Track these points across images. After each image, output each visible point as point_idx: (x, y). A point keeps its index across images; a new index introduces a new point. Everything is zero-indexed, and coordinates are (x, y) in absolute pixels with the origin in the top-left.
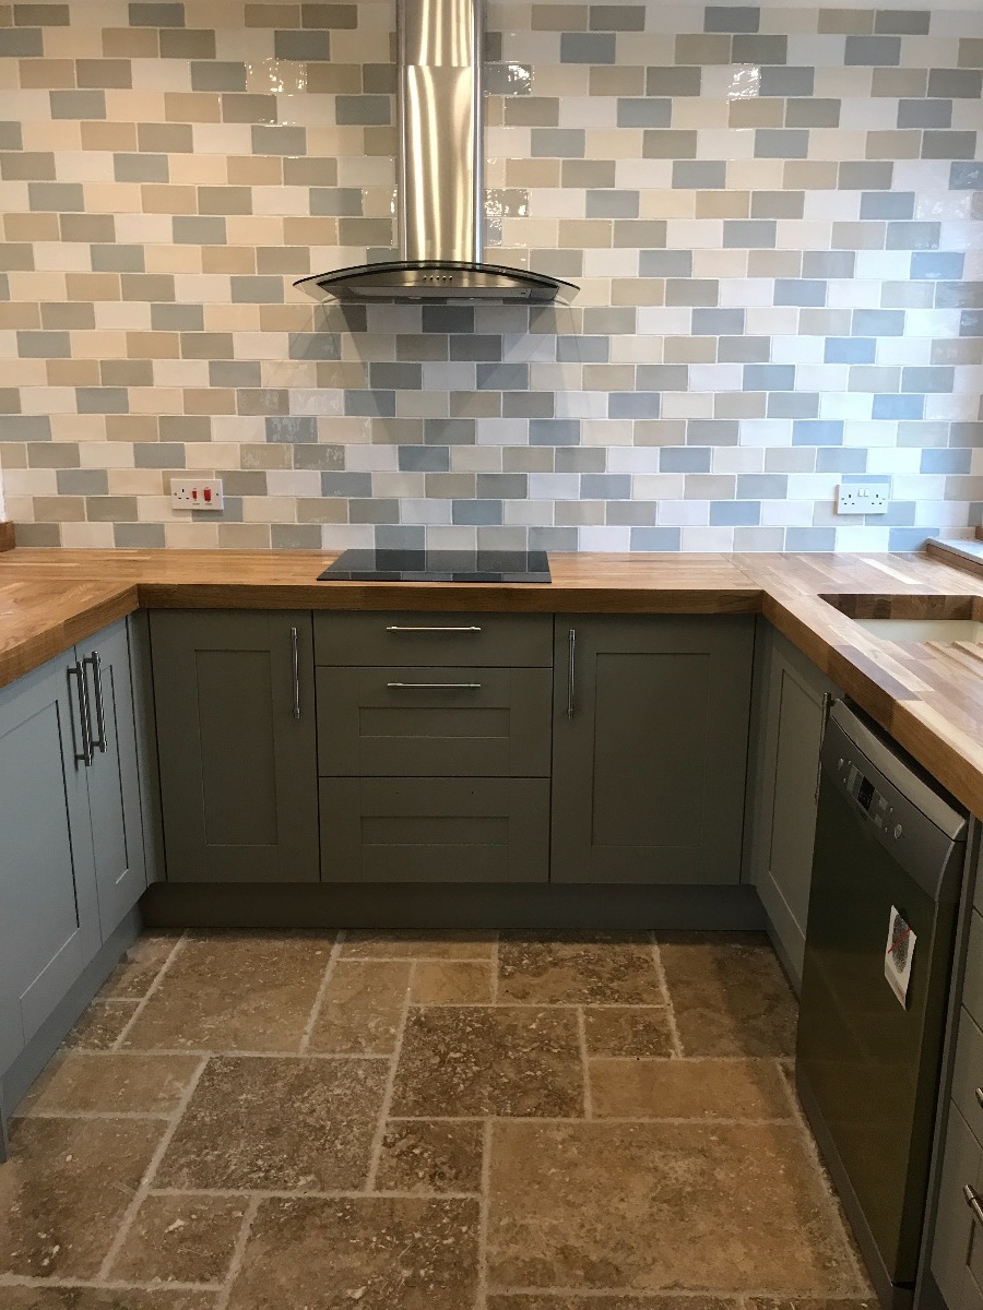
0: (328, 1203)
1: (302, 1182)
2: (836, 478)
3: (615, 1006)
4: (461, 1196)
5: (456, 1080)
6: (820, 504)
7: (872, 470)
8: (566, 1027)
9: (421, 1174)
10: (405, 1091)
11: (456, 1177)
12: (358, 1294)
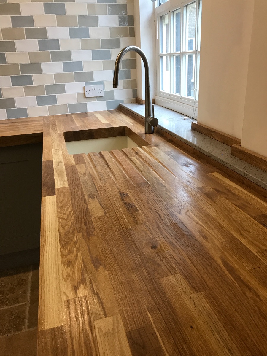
2: (83, 84)
6: (78, 94)
7: (96, 79)
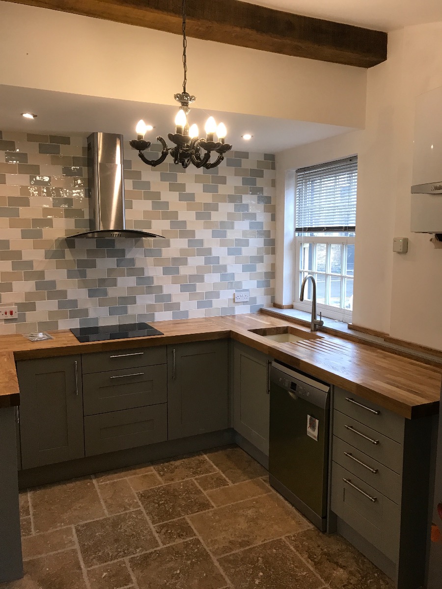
0: (152, 553)
1: (138, 551)
2: (234, 291)
3: (203, 475)
4: (191, 538)
5: (167, 509)
6: (229, 299)
7: (244, 288)
8: (192, 485)
9: (175, 537)
10: (153, 517)
11: (187, 534)
12: (178, 572)
